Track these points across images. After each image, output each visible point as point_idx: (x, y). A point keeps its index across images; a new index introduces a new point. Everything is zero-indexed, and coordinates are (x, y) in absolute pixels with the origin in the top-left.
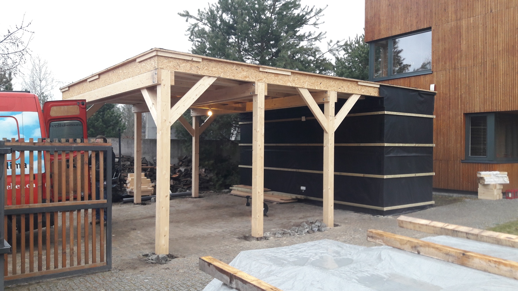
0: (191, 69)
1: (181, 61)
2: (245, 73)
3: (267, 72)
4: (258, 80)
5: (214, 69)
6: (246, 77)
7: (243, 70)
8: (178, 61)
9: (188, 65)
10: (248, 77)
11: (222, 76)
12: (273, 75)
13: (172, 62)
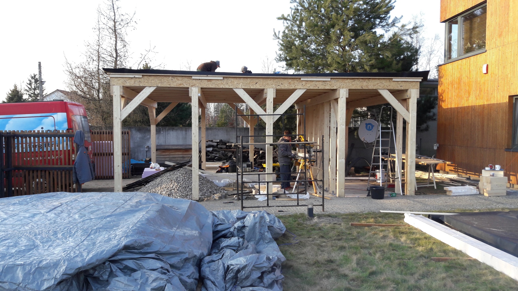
0: (135, 83)
1: (127, 79)
2: (179, 82)
3: (200, 79)
4: (192, 86)
5: (153, 81)
6: (180, 84)
7: (178, 80)
8: (125, 79)
9: (133, 80)
10: (183, 84)
11: (160, 85)
12: (206, 81)
13: (120, 80)
